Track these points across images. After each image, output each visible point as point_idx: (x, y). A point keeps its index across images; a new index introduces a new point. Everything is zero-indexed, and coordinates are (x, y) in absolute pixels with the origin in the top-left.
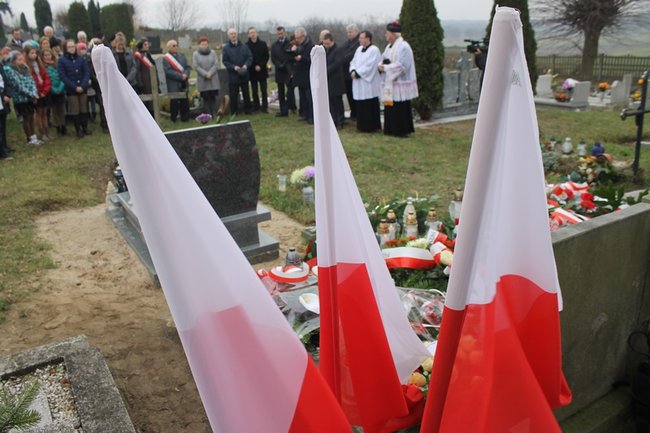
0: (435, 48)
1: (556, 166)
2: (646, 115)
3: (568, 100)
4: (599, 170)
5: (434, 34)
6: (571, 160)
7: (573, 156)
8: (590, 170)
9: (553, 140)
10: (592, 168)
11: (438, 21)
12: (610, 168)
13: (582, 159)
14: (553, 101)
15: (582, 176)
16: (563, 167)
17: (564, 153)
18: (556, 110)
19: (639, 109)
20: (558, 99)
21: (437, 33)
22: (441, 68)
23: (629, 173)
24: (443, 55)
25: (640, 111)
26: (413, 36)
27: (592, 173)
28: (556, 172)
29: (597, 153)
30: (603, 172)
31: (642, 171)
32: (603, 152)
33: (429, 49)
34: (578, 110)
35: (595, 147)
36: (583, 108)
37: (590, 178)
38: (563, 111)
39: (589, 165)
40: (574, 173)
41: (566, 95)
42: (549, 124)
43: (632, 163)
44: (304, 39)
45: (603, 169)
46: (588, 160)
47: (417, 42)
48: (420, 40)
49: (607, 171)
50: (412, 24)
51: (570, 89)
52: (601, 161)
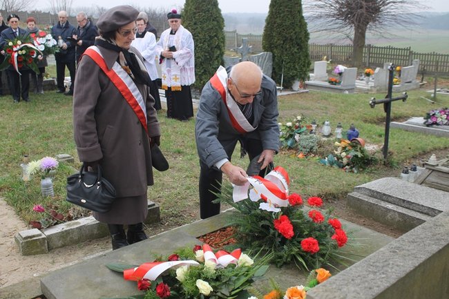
0: (216, 36)
1: (315, 148)
2: (392, 103)
3: (339, 83)
4: (352, 153)
5: (215, 23)
6: (329, 144)
7: (332, 139)
8: (344, 154)
9: (314, 123)
10: (346, 151)
11: (219, 11)
12: (362, 152)
13: (337, 143)
14: (327, 84)
15: (338, 159)
16: (322, 150)
17: (324, 136)
18: (327, 92)
19: (387, 97)
20: (331, 82)
21: (218, 22)
22: (222, 54)
23: (380, 156)
24: (223, 42)
25: (388, 99)
26: (195, 24)
27: (346, 156)
28: (316, 154)
29: (352, 137)
30: (356, 156)
31: (391, 154)
32: (357, 137)
33: (210, 36)
34: (347, 92)
35: (350, 131)
36: (351, 90)
37: (345, 161)
38: (332, 93)
39: (344, 148)
40: (330, 156)
41: (337, 78)
42: (318, 105)
43: (382, 147)
44: (85, 22)
45: (356, 153)
46: (343, 144)
47: (199, 29)
48: (202, 28)
49: (360, 155)
50: (195, 13)
51: (340, 74)
52: (355, 144)
